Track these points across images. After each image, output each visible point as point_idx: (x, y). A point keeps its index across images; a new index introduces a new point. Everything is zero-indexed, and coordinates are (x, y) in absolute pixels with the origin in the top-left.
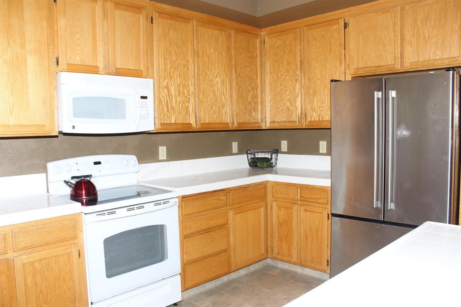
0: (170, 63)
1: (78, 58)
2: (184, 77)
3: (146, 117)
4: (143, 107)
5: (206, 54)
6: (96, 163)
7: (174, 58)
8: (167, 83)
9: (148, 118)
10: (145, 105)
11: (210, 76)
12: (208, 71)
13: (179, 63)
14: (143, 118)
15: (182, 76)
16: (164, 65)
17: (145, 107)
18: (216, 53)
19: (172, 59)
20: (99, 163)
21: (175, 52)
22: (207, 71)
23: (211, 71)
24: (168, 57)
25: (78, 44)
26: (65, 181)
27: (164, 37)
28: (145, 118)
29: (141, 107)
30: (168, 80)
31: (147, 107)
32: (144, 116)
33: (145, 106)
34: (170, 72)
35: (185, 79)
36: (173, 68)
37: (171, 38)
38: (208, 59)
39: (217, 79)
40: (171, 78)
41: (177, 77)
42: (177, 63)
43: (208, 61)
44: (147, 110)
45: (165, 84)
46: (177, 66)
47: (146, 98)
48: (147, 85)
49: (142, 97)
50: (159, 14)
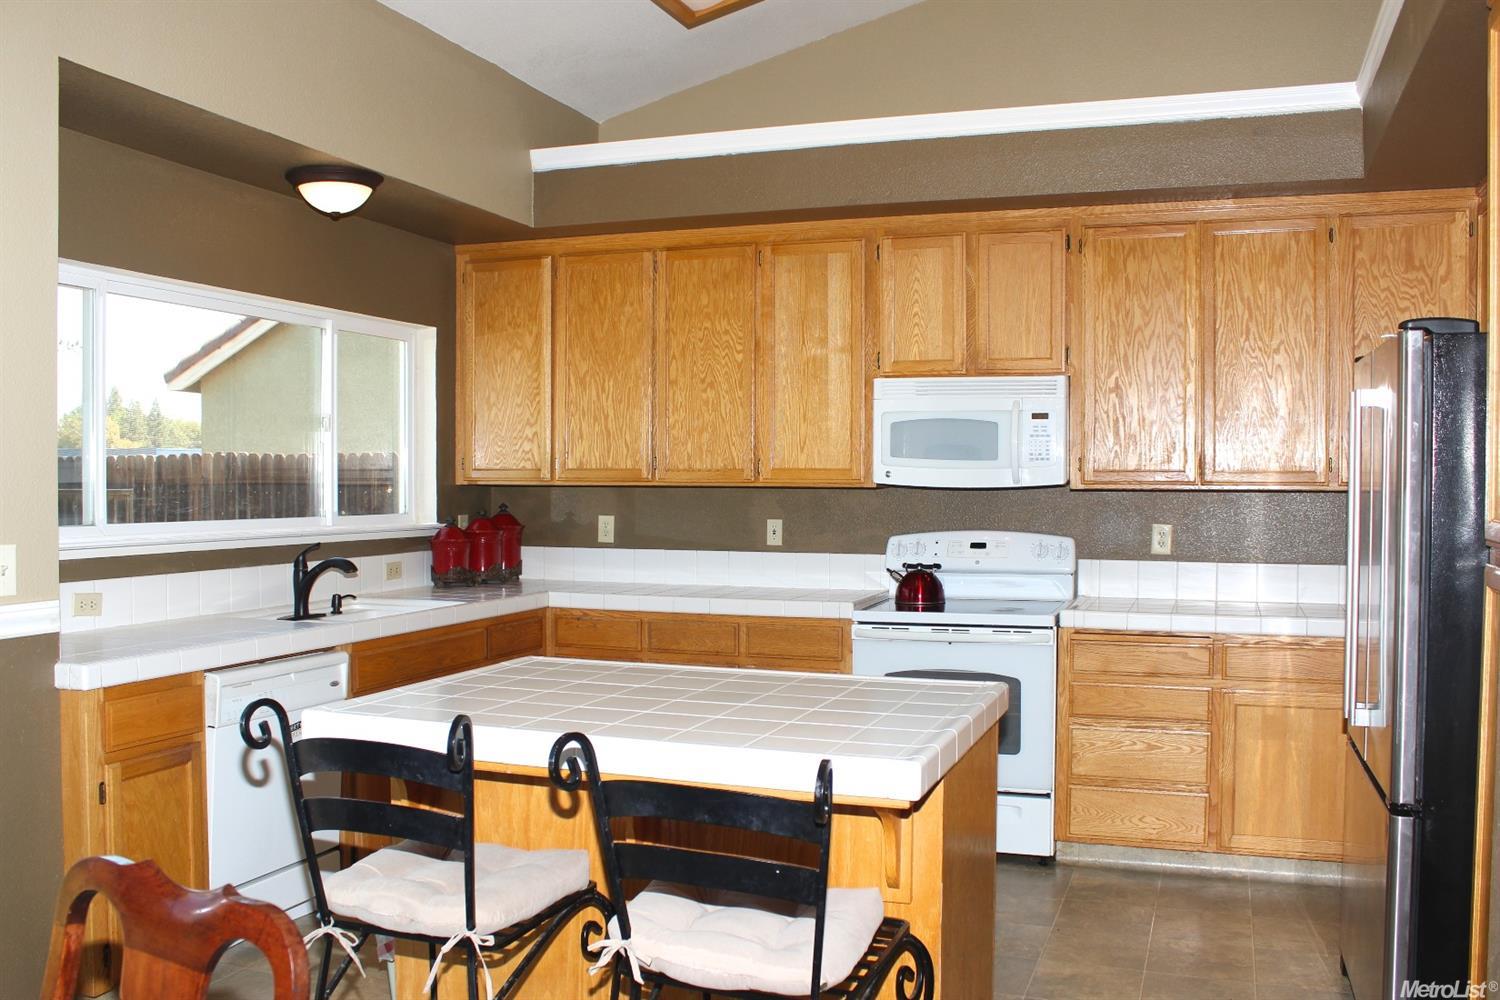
0: (1128, 333)
1: (915, 349)
2: (1168, 363)
3: (1043, 456)
4: (1037, 436)
5: (1242, 299)
6: (974, 546)
7: (1138, 321)
8: (1117, 379)
10: (1044, 431)
11: (1251, 352)
12: (1247, 339)
13: (1154, 332)
14: (1037, 459)
15: (1160, 361)
16: (1110, 342)
17: (1043, 436)
18: (1278, 290)
19: (1132, 324)
20: (982, 546)
21: (1143, 307)
22: (1242, 340)
23: (1255, 339)
24: (1121, 323)
25: (916, 324)
26: (888, 570)
27: (1111, 277)
28: (1042, 459)
29: (1032, 436)
30: (1121, 374)
31: (1048, 436)
32: (1040, 454)
33: (1043, 433)
34: (1126, 355)
35: (1170, 367)
36: (1136, 345)
37: (1131, 277)
38: (1247, 312)
39: (1276, 357)
40: (1128, 369)
41: (1145, 364)
42: (1147, 333)
43: (1246, 316)
44: (1047, 442)
45: (1111, 383)
46: (1147, 338)
47: (1045, 416)
48: (1053, 389)
49: (1035, 416)
50: (1095, 231)
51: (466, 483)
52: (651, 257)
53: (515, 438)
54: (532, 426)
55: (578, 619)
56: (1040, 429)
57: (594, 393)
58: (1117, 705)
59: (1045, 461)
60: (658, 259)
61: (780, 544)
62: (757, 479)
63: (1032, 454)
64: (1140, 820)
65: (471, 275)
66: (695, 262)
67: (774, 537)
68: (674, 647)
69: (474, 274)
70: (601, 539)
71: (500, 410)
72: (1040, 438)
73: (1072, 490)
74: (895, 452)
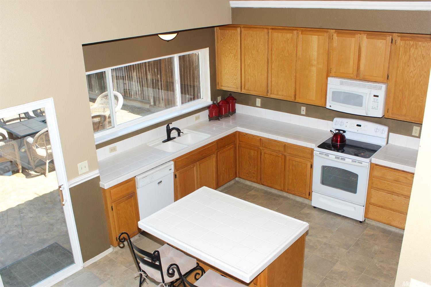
2: (420, 84)
3: (376, 108)
4: (375, 102)
6: (358, 125)
9: (377, 109)
14: (374, 109)
15: (417, 83)
17: (376, 102)
20: (360, 125)
27: (405, 54)
28: (375, 109)
29: (373, 101)
31: (378, 102)
32: (375, 107)
33: (376, 101)
37: (411, 54)
44: (377, 104)
47: (377, 96)
48: (380, 89)
49: (375, 96)
50: (401, 38)
51: (219, 89)
52: (267, 31)
53: (231, 79)
54: (236, 76)
55: (244, 135)
56: (376, 100)
57: (252, 69)
58: (385, 187)
59: (376, 110)
60: (269, 31)
61: (305, 114)
62: (295, 99)
63: (372, 107)
64: (388, 218)
65: (218, 31)
66: (279, 34)
67: (303, 112)
68: (268, 147)
69: (219, 30)
70: (257, 105)
71: (227, 70)
72: (375, 103)
73: (385, 118)
74: (333, 100)
